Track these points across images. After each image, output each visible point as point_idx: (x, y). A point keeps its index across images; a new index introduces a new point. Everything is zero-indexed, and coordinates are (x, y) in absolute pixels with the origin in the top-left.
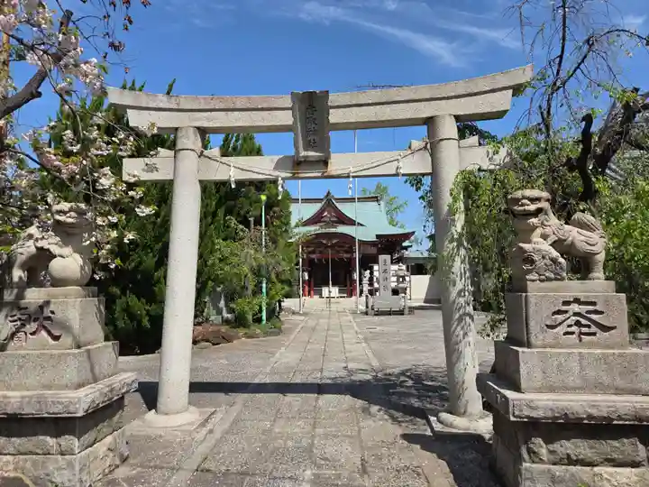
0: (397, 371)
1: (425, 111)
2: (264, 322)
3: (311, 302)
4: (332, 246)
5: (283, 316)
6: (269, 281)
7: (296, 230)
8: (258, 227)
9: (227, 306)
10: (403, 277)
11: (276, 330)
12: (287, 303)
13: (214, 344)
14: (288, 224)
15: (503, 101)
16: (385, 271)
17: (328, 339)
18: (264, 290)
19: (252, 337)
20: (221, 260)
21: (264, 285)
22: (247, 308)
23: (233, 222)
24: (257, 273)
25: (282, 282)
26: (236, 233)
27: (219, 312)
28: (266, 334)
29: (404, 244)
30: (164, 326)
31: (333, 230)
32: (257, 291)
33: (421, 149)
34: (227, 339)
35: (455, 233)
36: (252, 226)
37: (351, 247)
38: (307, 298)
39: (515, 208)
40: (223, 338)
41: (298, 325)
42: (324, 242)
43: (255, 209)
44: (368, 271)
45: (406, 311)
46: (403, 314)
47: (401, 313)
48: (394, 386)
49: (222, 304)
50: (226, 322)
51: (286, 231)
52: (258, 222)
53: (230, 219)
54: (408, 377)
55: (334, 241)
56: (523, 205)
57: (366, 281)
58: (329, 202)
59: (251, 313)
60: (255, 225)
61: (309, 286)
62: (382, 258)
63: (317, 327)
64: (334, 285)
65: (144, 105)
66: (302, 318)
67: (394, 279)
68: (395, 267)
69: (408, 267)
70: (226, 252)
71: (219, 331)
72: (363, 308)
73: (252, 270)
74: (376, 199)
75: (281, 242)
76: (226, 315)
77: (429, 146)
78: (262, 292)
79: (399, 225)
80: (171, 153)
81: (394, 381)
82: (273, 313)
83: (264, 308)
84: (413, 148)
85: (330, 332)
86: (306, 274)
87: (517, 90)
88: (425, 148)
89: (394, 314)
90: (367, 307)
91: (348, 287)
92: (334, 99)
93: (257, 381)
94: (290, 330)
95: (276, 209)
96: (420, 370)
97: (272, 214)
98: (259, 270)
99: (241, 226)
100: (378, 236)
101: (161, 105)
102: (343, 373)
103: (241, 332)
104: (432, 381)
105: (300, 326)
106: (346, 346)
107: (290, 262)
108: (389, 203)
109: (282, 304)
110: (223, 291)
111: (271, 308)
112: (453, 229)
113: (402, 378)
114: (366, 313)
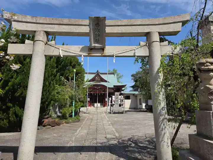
0: (126, 138)
1: (146, 29)
2: (73, 117)
3: (91, 109)
4: (98, 89)
5: (81, 114)
6: (76, 101)
7: (86, 83)
8: (72, 81)
9: (59, 110)
10: (123, 100)
11: (78, 120)
12: (82, 109)
13: (52, 127)
14: (83, 80)
15: (178, 27)
16: (117, 98)
17: (98, 123)
18: (74, 105)
19: (68, 123)
20: (57, 93)
21: (74, 103)
22: (67, 112)
23: (63, 78)
24: (71, 98)
25: (80, 102)
26: (64, 83)
27: (56, 113)
28: (74, 122)
29: (122, 89)
30: (23, 124)
31: (99, 84)
32: (71, 105)
33: (144, 46)
34: (58, 124)
35: (160, 82)
36: (70, 81)
37: (105, 90)
38: (89, 107)
39: (203, 67)
40: (57, 124)
41: (86, 117)
42: (96, 87)
43: (72, 74)
44: (111, 98)
45: (124, 112)
46: (123, 113)
47: (122, 113)
48: (127, 147)
49: (57, 110)
50: (58, 117)
51: (83, 83)
52: (72, 79)
53: (62, 77)
54: (132, 141)
55: (99, 87)
56: (207, 66)
57: (110, 101)
58: (98, 74)
59: (68, 114)
60: (71, 80)
61: (90, 103)
62: (116, 93)
63: (93, 119)
64: (99, 103)
65: (20, 20)
66: (87, 115)
67: (120, 101)
68: (120, 97)
69: (124, 97)
70: (60, 90)
71: (55, 121)
72: (109, 111)
73: (69, 97)
74: (113, 73)
75: (81, 87)
76: (59, 114)
77: (147, 44)
78: (73, 105)
79: (121, 82)
80: (32, 42)
81: (126, 144)
82: (77, 113)
83: (73, 112)
84: (141, 45)
85: (98, 121)
86: (89, 99)
87: (184, 23)
88: (146, 45)
89: (120, 113)
90: (110, 111)
91: (104, 104)
92: (107, 22)
93: (68, 145)
94: (83, 120)
95: (79, 75)
96: (136, 138)
97: (78, 76)
98: (72, 97)
99: (65, 80)
100: (114, 86)
101: (28, 21)
102: (105, 140)
103: (64, 121)
104: (142, 144)
105: (87, 118)
106: (105, 127)
107: (84, 94)
108: (118, 75)
109: (80, 109)
110: (58, 105)
111: (76, 111)
112: (159, 80)
113: (130, 143)
114: (110, 113)
